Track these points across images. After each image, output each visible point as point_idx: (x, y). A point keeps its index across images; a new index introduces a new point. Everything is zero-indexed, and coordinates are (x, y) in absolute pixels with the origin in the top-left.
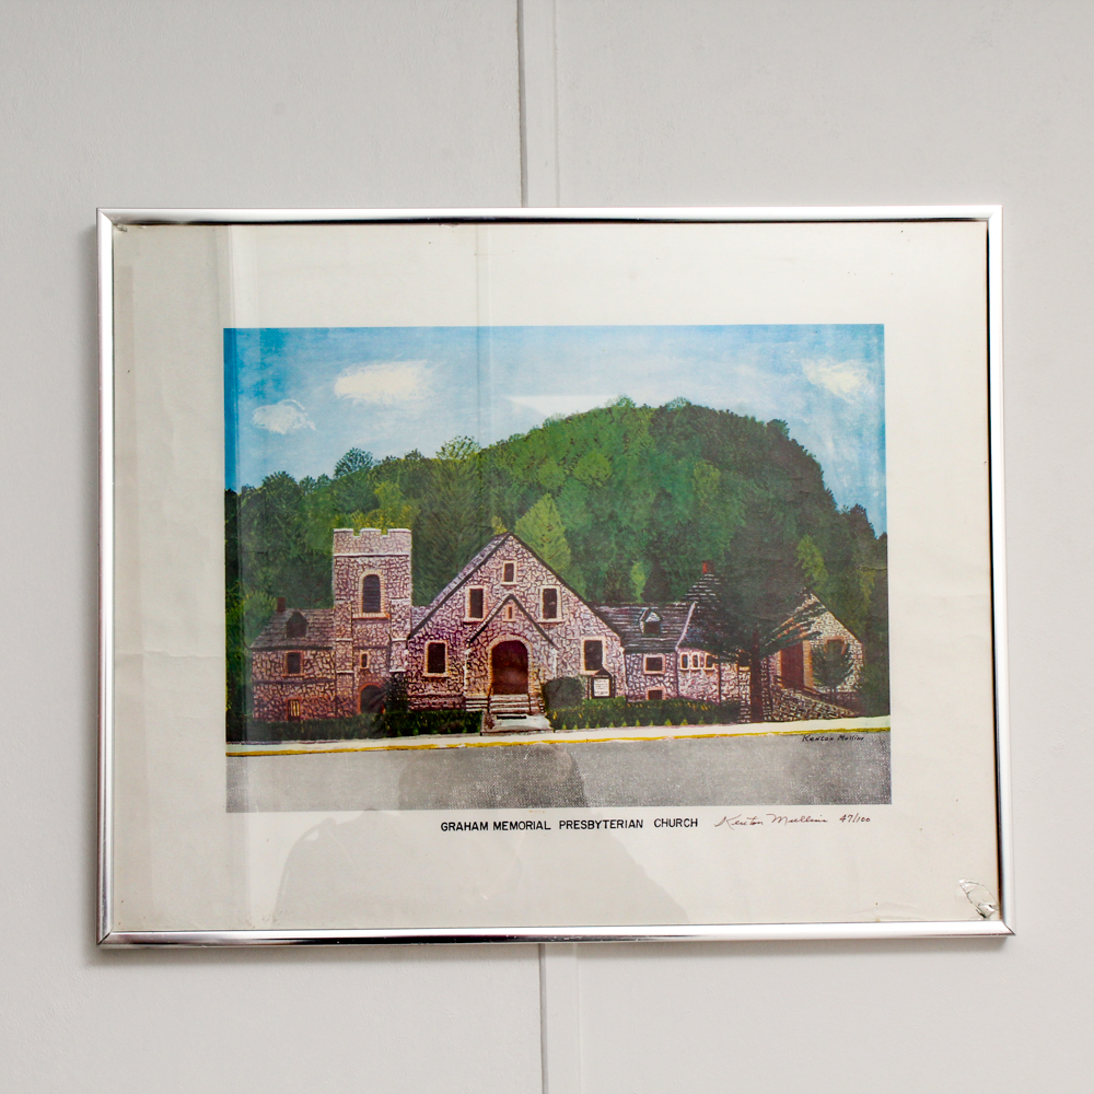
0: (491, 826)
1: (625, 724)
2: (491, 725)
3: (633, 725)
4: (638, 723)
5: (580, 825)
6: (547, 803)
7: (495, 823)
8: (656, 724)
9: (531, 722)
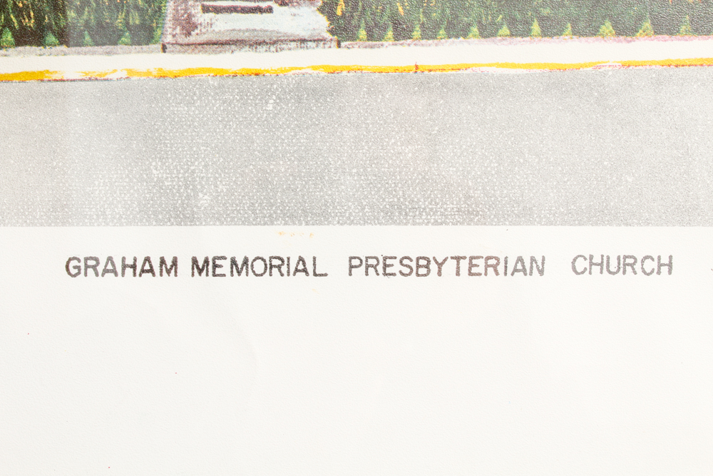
0: (185, 266)
1: (505, 30)
2: (189, 26)
3: (526, 33)
4: (536, 27)
5: (396, 268)
6: (317, 214)
7: (195, 261)
8: (577, 33)
9: (282, 20)
